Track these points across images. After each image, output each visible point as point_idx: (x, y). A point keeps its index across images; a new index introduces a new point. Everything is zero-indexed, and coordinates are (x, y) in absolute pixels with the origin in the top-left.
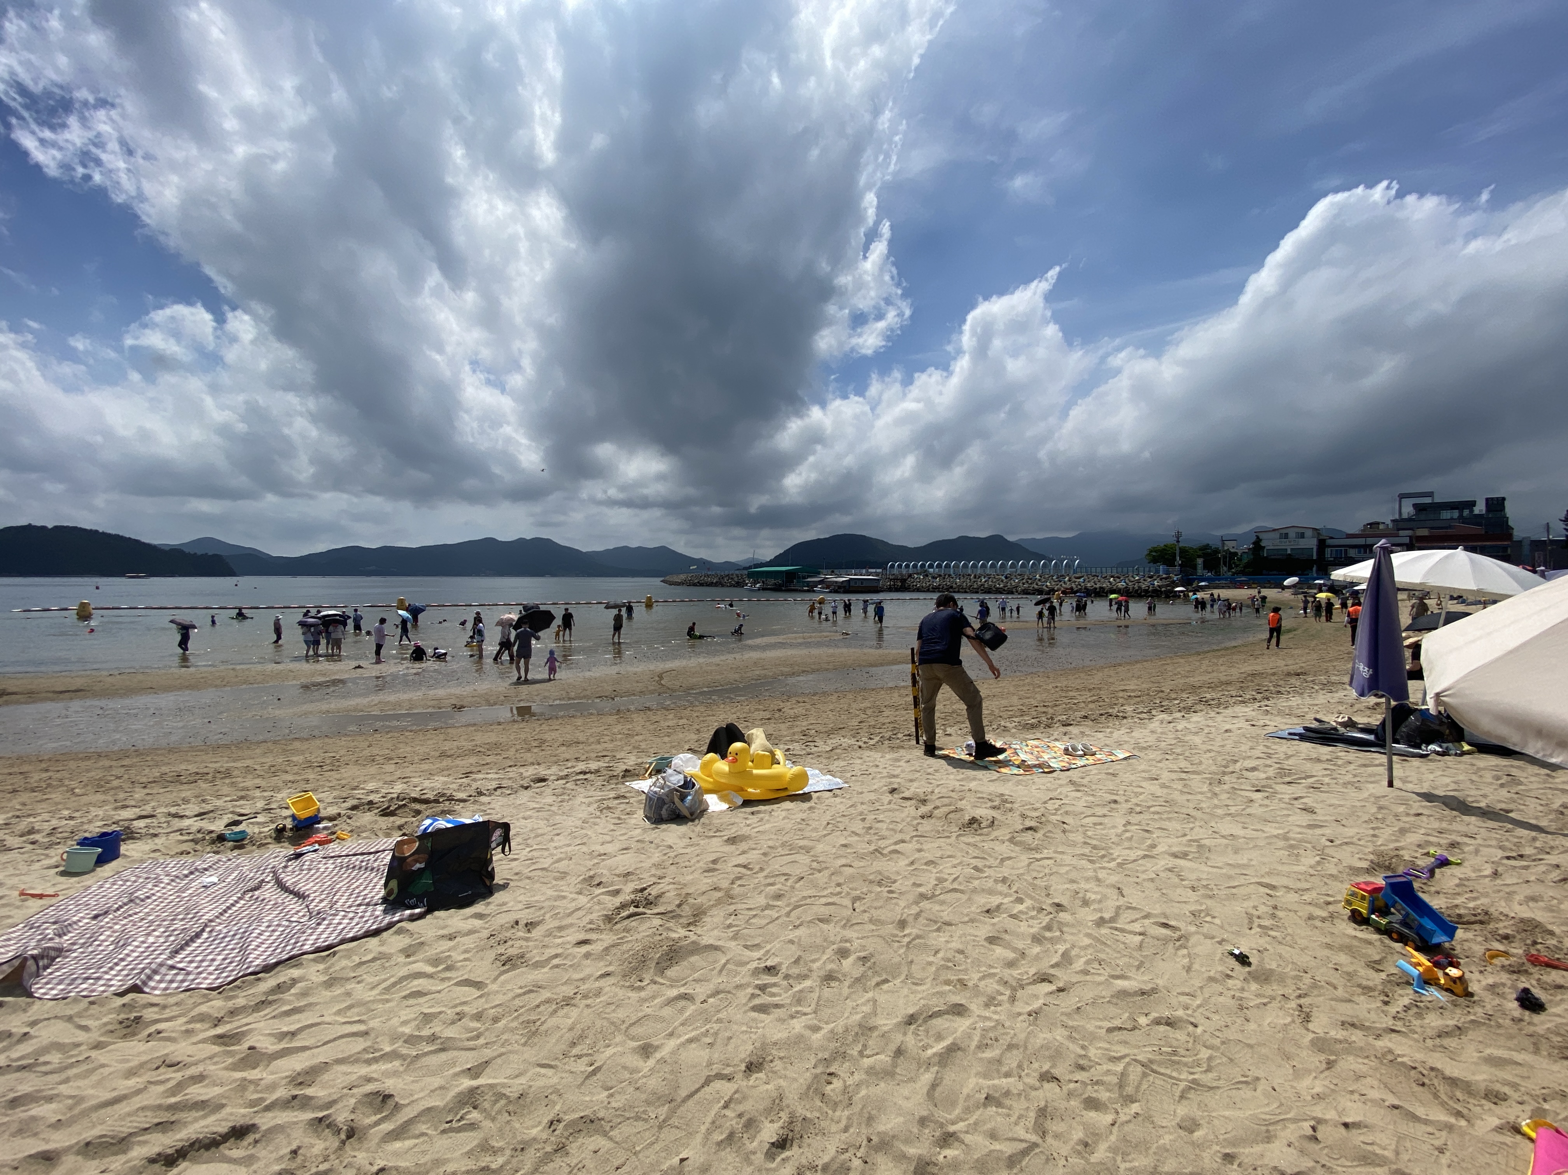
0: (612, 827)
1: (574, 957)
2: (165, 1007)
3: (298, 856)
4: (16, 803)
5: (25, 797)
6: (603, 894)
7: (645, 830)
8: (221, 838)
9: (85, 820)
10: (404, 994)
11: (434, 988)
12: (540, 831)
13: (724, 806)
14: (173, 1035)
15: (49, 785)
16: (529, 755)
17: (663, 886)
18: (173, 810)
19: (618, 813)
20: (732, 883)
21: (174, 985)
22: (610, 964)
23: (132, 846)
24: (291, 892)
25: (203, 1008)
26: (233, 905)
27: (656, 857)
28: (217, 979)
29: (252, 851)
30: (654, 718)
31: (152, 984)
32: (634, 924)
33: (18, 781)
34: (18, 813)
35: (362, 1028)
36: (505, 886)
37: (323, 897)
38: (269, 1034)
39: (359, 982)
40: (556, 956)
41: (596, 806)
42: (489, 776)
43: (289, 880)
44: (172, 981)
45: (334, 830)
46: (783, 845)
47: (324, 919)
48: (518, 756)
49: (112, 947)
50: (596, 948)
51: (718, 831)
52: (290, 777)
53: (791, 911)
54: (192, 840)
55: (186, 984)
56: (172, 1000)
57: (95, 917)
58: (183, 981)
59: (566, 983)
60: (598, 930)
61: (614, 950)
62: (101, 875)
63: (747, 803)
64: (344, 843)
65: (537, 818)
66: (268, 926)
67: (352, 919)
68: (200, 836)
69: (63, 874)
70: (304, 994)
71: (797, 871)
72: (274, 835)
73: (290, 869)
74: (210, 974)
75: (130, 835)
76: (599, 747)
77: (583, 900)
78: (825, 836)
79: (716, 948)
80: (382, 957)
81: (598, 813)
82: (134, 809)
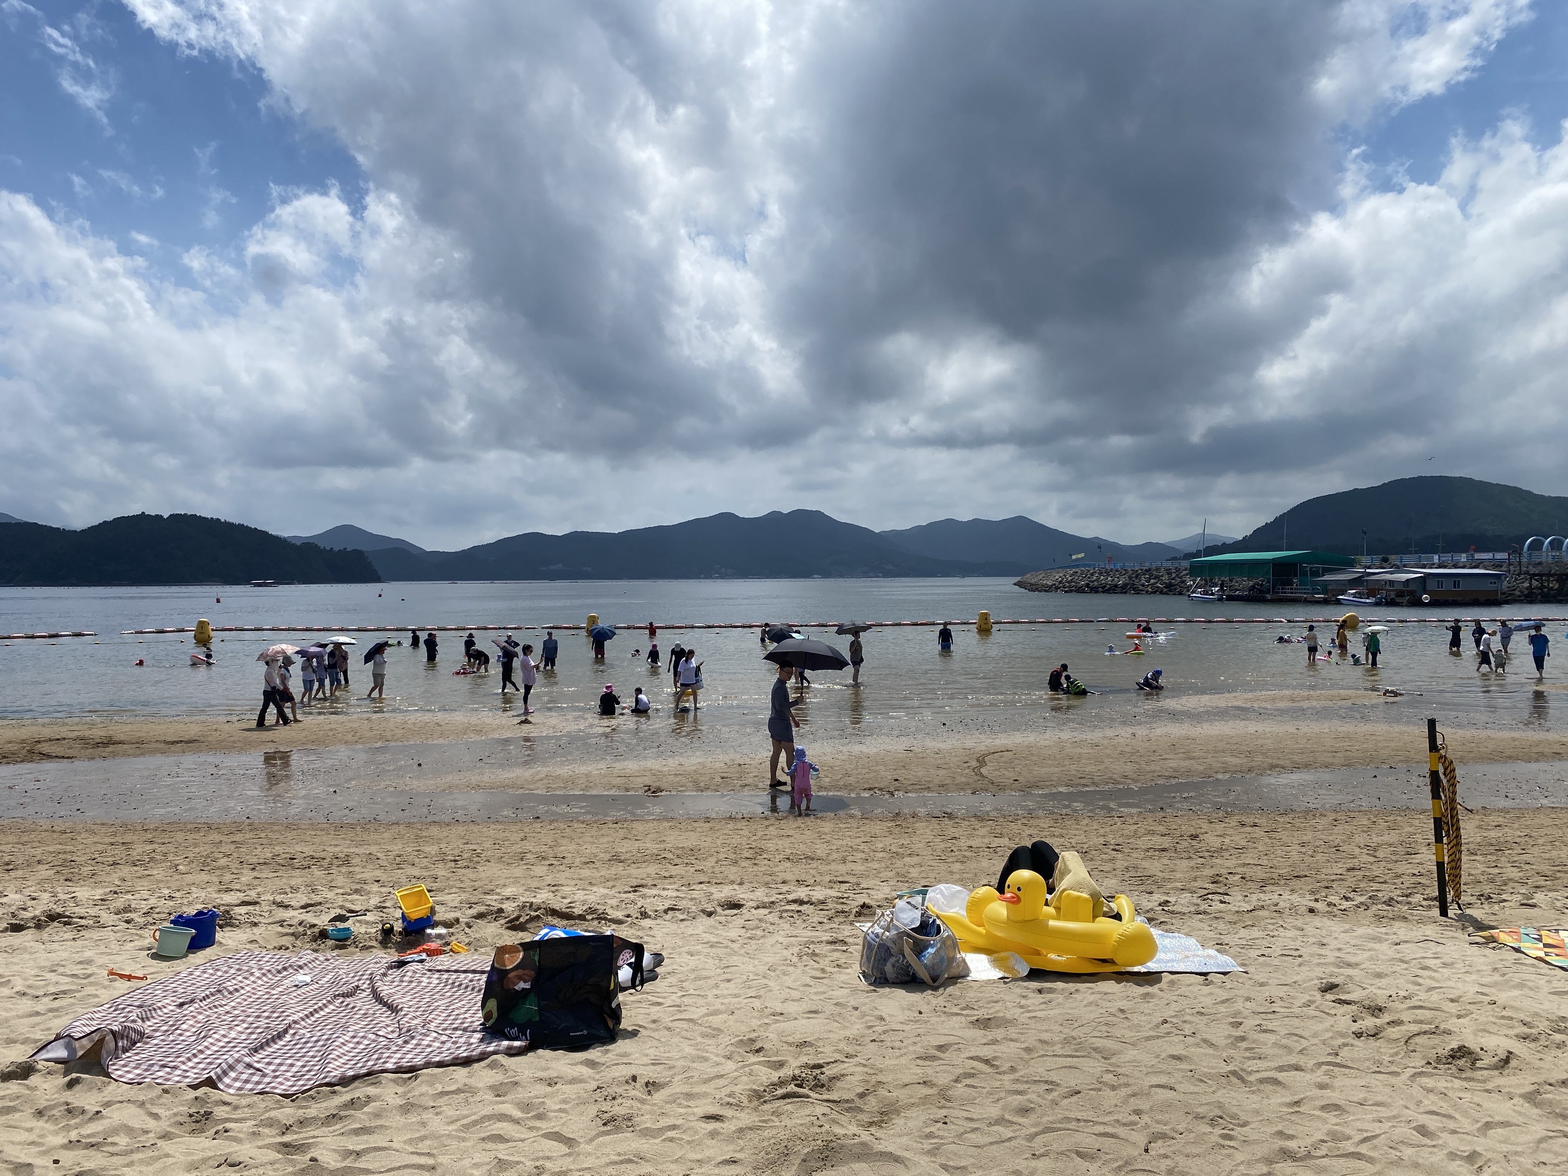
0: (808, 981)
1: (696, 1132)
2: (236, 1108)
3: (402, 964)
4: (115, 878)
5: (125, 871)
6: (759, 1063)
7: (854, 990)
8: (323, 935)
9: (185, 901)
10: (483, 1135)
11: (517, 1136)
12: (705, 973)
13: (996, 974)
14: (241, 1135)
15: (152, 859)
16: (734, 869)
17: (847, 1067)
18: (279, 898)
19: (824, 963)
20: (957, 1081)
21: (249, 1086)
22: (742, 1150)
23: (227, 934)
24: (385, 1004)
25: (273, 1114)
26: (321, 1009)
27: (856, 1028)
28: (292, 1086)
29: (353, 953)
30: (952, 831)
31: (227, 1080)
32: (789, 1107)
33: (120, 851)
34: (116, 889)
35: (430, 1161)
36: (634, 1034)
37: (418, 1013)
38: (334, 1150)
39: (437, 1114)
40: (674, 1127)
41: (796, 950)
42: (665, 893)
43: (385, 990)
44: (247, 1081)
45: (448, 939)
46: (1067, 1041)
47: (413, 1038)
48: (717, 870)
49: (193, 1038)
50: (728, 1127)
51: (967, 1007)
52: (415, 872)
53: (1036, 1134)
54: (293, 934)
55: (261, 1087)
56: (244, 1102)
57: (181, 1005)
58: (258, 1083)
59: (676, 1161)
60: (739, 1106)
61: (750, 1135)
62: (192, 961)
63: (1035, 974)
64: (456, 956)
65: (707, 955)
66: (353, 1037)
67: (443, 1043)
68: (301, 929)
69: (156, 956)
70: (377, 1115)
71: (1072, 1080)
72: (380, 938)
73: (389, 978)
74: (287, 1080)
75: (229, 921)
76: (843, 868)
77: (730, 1066)
78: (1148, 1039)
79: (897, 1159)
80: (466, 1090)
81: (795, 959)
82: (238, 894)
